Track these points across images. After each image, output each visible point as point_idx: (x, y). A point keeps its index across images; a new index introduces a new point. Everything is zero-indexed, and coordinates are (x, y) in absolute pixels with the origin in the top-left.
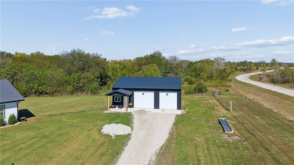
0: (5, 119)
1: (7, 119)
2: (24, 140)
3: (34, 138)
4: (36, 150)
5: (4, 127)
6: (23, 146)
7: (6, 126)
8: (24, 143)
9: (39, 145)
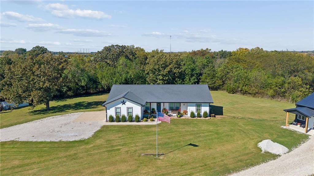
0: (201, 113)
1: (202, 114)
2: (205, 132)
3: (211, 132)
4: (206, 140)
5: (200, 118)
6: (202, 135)
7: (201, 118)
8: (203, 133)
9: (210, 138)
